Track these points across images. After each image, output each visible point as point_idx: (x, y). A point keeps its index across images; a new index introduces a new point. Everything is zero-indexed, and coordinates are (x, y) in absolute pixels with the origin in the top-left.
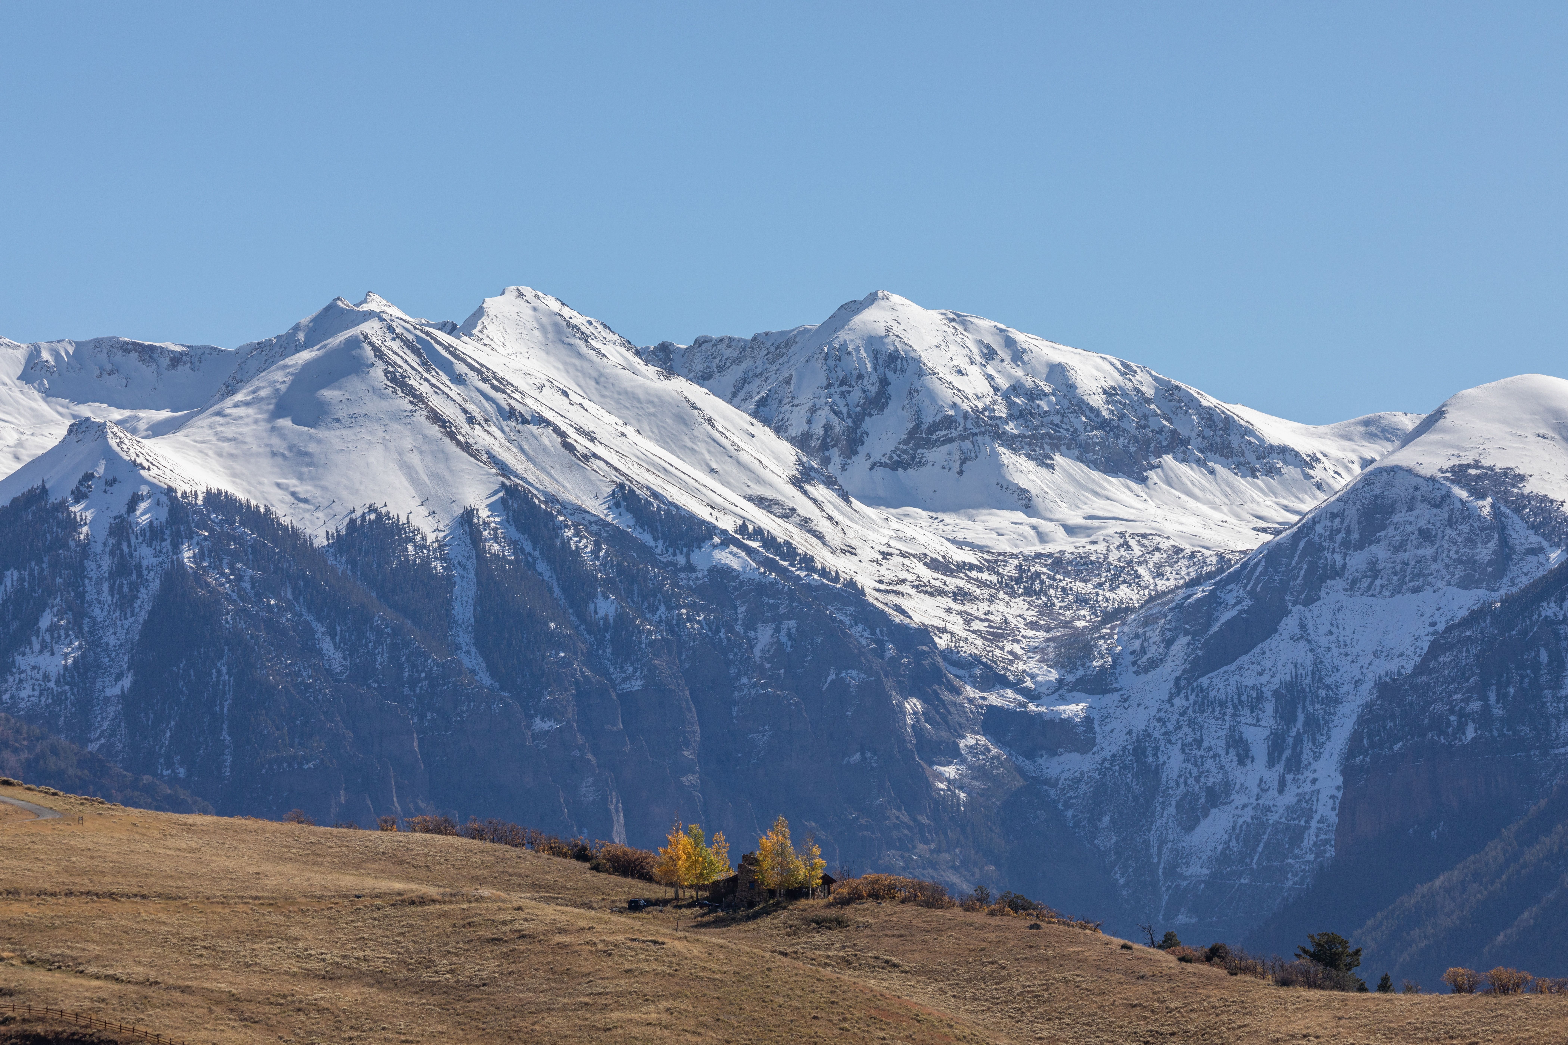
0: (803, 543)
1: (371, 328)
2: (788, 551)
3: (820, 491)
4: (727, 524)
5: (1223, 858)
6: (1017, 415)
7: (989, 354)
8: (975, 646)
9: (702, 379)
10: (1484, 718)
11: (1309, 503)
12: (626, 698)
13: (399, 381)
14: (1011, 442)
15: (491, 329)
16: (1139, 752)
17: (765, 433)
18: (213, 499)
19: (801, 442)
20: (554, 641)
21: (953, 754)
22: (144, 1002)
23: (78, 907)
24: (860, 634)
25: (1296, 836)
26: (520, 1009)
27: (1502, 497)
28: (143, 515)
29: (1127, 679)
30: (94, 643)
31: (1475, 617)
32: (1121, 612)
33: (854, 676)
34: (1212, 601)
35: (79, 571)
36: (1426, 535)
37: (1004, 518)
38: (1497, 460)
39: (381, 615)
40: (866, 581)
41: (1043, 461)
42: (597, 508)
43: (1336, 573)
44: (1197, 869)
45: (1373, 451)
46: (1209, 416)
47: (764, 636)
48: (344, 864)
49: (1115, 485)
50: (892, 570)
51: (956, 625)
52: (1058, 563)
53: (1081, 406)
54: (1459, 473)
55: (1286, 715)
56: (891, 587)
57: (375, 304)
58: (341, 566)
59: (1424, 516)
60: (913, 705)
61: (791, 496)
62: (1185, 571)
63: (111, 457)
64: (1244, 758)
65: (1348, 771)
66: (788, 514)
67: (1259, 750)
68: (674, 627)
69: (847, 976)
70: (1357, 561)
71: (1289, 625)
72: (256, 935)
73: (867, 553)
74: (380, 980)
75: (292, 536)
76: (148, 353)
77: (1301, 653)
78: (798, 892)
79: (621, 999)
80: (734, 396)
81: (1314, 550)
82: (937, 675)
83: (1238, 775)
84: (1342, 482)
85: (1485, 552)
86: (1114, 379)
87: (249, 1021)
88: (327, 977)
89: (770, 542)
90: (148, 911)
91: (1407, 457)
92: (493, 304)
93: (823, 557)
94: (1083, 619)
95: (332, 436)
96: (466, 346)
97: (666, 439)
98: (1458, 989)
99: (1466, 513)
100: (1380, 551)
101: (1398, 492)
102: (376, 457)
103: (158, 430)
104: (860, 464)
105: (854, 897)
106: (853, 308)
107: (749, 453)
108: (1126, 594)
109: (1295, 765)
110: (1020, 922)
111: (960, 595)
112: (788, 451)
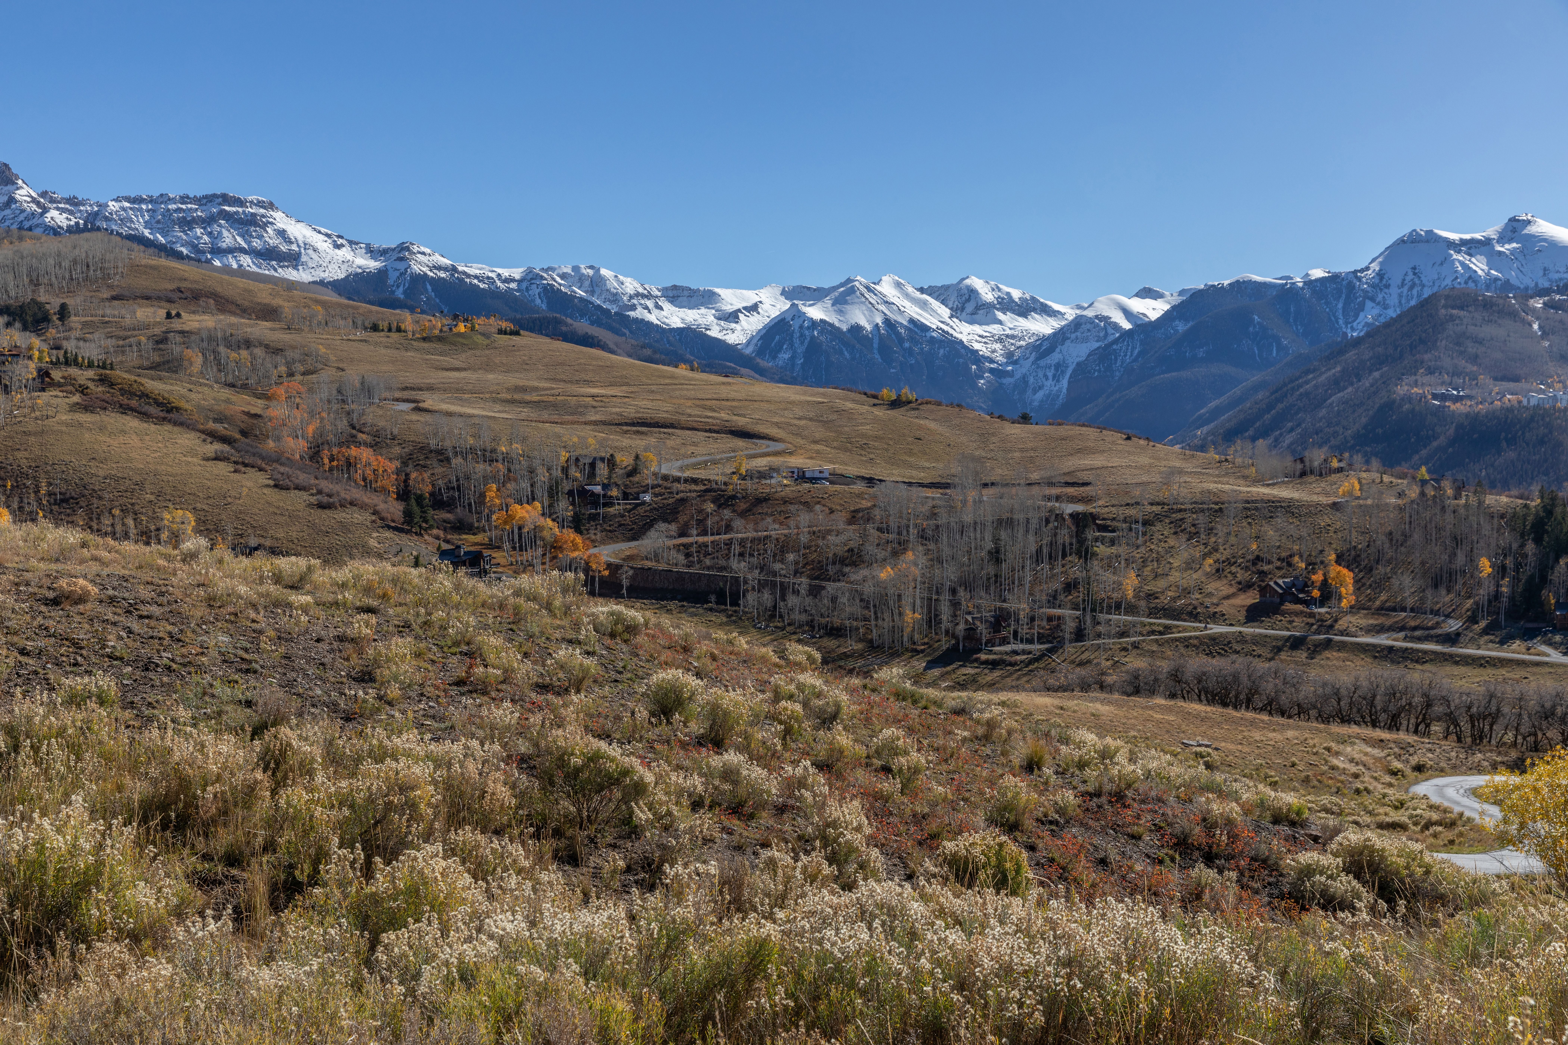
0: (951, 331)
1: (857, 283)
2: (947, 333)
3: (955, 320)
4: (934, 327)
5: (1042, 401)
6: (999, 303)
7: (993, 290)
8: (988, 354)
9: (930, 295)
10: (1099, 371)
11: (1063, 323)
12: (911, 365)
13: (863, 295)
14: (998, 309)
15: (883, 283)
16: (1024, 378)
17: (943, 307)
18: (821, 320)
19: (951, 309)
20: (895, 352)
21: (982, 378)
22: (757, 423)
23: (747, 403)
24: (963, 351)
25: (1058, 396)
26: (839, 426)
27: (1106, 322)
28: (806, 324)
29: (1021, 362)
30: (795, 352)
31: (1098, 348)
32: (1020, 347)
33: (961, 360)
34: (1041, 344)
35: (792, 336)
36: (1089, 330)
37: (996, 326)
38: (1105, 314)
39: (858, 346)
40: (965, 340)
41: (1004, 313)
42: (905, 323)
43: (1068, 338)
44: (1036, 404)
45: (1078, 312)
46: (1042, 304)
47: (942, 351)
48: (811, 395)
49: (1020, 319)
50: (970, 337)
51: (984, 349)
52: (1007, 336)
53: (1013, 301)
54: (1097, 317)
55: (1057, 369)
56: (970, 341)
57: (859, 278)
58: (849, 335)
59: (1088, 326)
60: (974, 367)
61: (949, 321)
62: (1035, 338)
63: (799, 311)
64: (1047, 379)
65: (1069, 382)
66: (948, 325)
67: (1051, 378)
68: (922, 349)
69: (916, 420)
70: (1073, 336)
71: (1058, 350)
72: (785, 409)
73: (965, 333)
74: (811, 419)
75: (839, 328)
76: (809, 288)
77: (1060, 356)
78: (910, 402)
79: (862, 424)
80: (937, 299)
81: (1064, 333)
82: (979, 360)
83: (1046, 383)
84: (1071, 318)
85: (1102, 334)
86: (1020, 295)
87: (780, 428)
88: (799, 419)
89: (943, 331)
90: (762, 404)
91: (1085, 313)
92: (884, 278)
93: (955, 334)
94: (1012, 348)
95: (848, 307)
96: (877, 287)
97: (922, 308)
98: (1050, 424)
99: (1098, 325)
100: (1078, 334)
101: (1083, 321)
102: (858, 312)
103: (810, 305)
104: (964, 314)
105: (922, 404)
106: (964, 279)
107: (939, 311)
108: (1023, 343)
109: (1058, 381)
110: (957, 409)
111: (985, 343)
112: (948, 311)
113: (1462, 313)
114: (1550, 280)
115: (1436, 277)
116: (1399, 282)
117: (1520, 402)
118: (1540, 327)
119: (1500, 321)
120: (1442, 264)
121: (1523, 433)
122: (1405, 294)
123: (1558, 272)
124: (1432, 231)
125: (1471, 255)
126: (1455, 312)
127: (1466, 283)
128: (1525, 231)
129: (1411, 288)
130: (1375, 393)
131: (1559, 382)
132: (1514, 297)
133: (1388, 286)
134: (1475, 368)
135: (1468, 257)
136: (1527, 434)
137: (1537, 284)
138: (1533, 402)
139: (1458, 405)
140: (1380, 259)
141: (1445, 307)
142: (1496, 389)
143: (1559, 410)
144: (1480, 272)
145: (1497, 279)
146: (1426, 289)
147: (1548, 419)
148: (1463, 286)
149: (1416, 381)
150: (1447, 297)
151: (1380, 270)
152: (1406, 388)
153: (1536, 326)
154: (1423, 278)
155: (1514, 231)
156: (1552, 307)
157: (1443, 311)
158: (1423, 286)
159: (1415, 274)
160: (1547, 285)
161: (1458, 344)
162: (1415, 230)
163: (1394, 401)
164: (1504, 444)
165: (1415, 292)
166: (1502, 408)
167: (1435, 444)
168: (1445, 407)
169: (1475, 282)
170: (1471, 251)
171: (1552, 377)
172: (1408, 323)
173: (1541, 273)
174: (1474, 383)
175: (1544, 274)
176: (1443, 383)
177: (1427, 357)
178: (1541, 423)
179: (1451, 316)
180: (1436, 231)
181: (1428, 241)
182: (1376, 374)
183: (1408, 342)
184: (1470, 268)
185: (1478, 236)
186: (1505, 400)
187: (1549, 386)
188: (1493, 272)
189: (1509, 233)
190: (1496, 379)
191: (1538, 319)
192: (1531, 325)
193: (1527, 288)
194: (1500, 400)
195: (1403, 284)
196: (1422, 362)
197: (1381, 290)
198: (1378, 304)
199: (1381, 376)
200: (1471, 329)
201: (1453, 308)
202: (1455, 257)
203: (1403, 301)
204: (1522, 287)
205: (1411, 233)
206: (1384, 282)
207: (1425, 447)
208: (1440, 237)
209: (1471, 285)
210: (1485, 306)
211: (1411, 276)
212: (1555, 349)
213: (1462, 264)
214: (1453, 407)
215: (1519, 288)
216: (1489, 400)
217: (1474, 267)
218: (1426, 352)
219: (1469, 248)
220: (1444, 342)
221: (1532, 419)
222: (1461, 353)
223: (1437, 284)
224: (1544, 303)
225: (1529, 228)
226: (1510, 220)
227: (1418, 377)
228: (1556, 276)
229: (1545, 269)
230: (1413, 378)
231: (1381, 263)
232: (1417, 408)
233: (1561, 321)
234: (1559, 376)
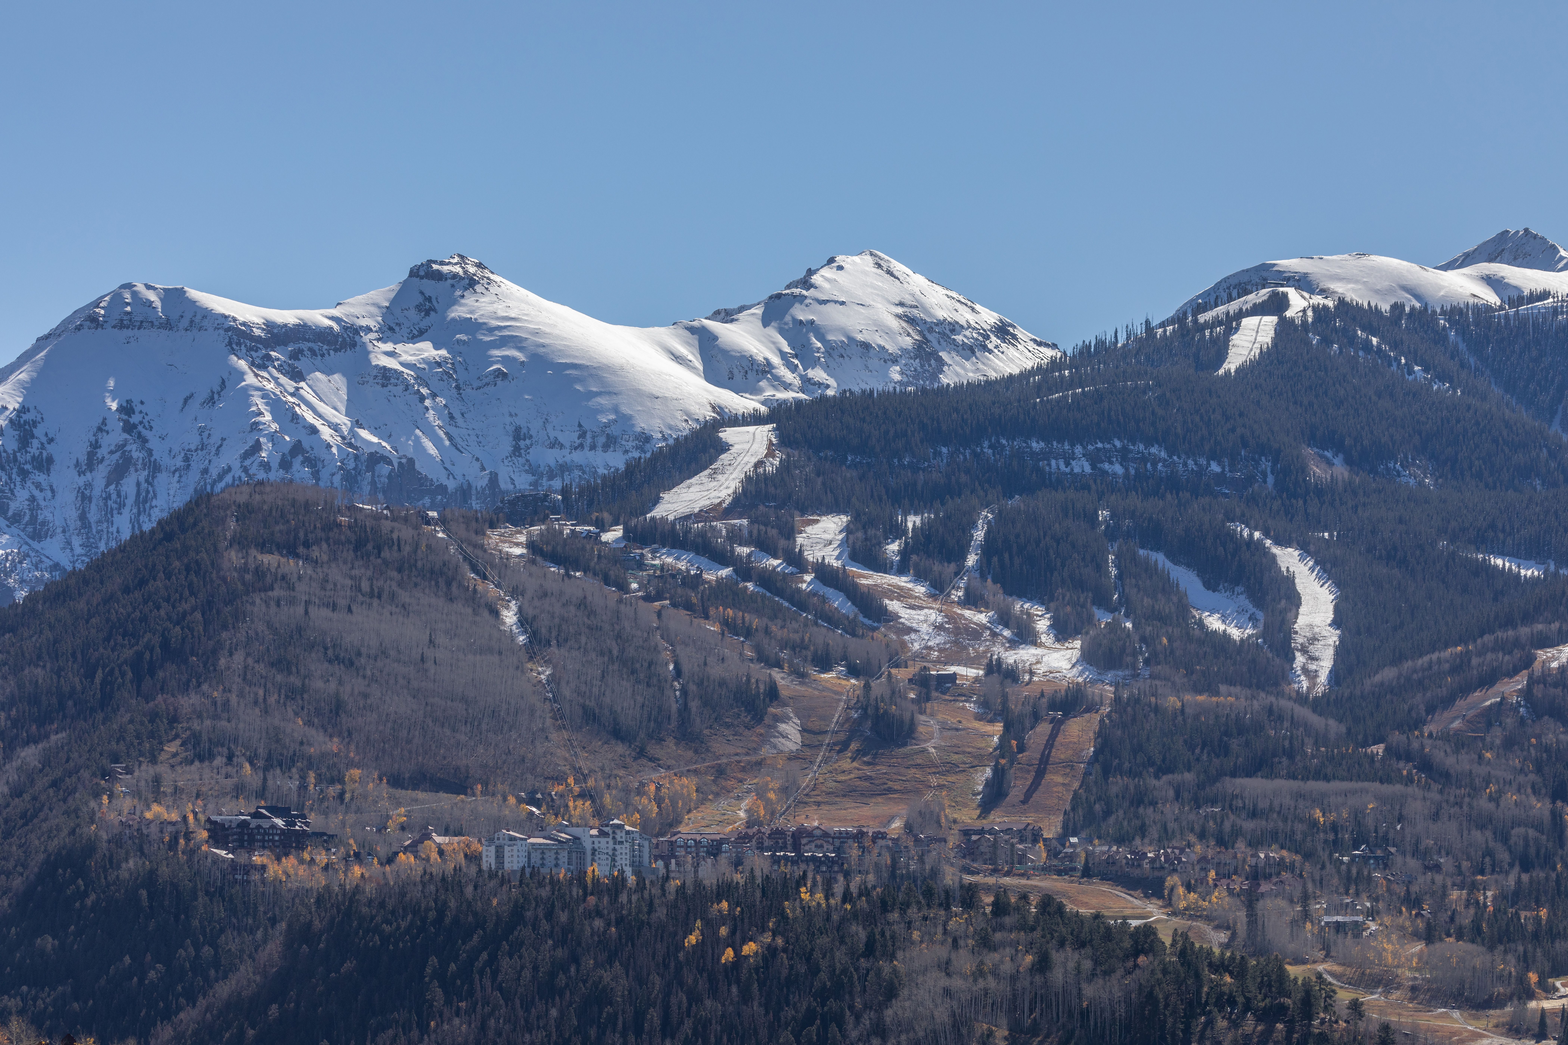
113: (291, 566)
114: (533, 470)
115: (194, 441)
116: (81, 453)
117: (473, 858)
118: (523, 621)
119: (404, 596)
120: (211, 400)
121: (493, 959)
122: (97, 491)
123: (555, 444)
124: (181, 292)
125: (297, 376)
126: (269, 560)
127: (285, 464)
128: (458, 312)
129: (118, 473)
130: (27, 818)
131: (582, 795)
132: (443, 521)
133: (44, 464)
134: (334, 745)
135: (290, 385)
136: (505, 963)
137: (494, 479)
138: (514, 861)
139: (290, 862)
140: (23, 375)
141: (240, 542)
142: (399, 814)
143: (597, 887)
144: (326, 433)
145: (376, 458)
146: (162, 478)
147: (563, 917)
148: (276, 475)
149: (157, 781)
150: (245, 512)
151: (23, 410)
152: (127, 804)
153: (509, 617)
154: (154, 443)
155: (427, 307)
156: (556, 559)
157: (233, 557)
158: (155, 468)
159: (129, 428)
160: (523, 482)
161: (282, 664)
162: (129, 286)
163: (90, 848)
164: (437, 994)
165: (129, 486)
166: (428, 877)
167: (223, 990)
168: (248, 868)
169: (312, 462)
170: (300, 365)
171: (560, 778)
172: (127, 590)
173: (506, 445)
174: (333, 790)
175: (517, 451)
176: (239, 790)
177: (188, 702)
178: (545, 926)
179: (260, 572)
180: (194, 294)
181: (168, 325)
182: (30, 755)
183: (128, 653)
184: (295, 418)
185: (319, 317)
186: (429, 848)
187: (556, 808)
188: (364, 434)
189: (413, 314)
190: (396, 781)
191: (516, 592)
192: (496, 613)
193: (465, 492)
194: (413, 848)
195: (92, 461)
196: (174, 720)
197: (24, 474)
198: (15, 519)
199: (46, 762)
200: (320, 615)
201: (263, 547)
202: (250, 379)
203: (93, 515)
204: (451, 485)
205: (116, 296)
206: (34, 448)
207: (192, 1000)
208: (207, 314)
209: (301, 472)
210: (359, 545)
211: (116, 436)
212: (567, 692)
213: (276, 404)
214: (274, 870)
215: (443, 489)
216: (382, 850)
217: (309, 417)
218: (185, 688)
219: (295, 355)
220: (239, 657)
221: (517, 914)
222: (292, 694)
223: (197, 466)
224: (531, 545)
225: (470, 300)
226: (414, 273)
227: (162, 769)
228: (550, 457)
229: (518, 435)
230: (145, 772)
231: (29, 389)
232: (164, 871)
233: (582, 604)
234: (581, 776)
